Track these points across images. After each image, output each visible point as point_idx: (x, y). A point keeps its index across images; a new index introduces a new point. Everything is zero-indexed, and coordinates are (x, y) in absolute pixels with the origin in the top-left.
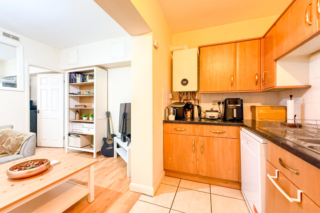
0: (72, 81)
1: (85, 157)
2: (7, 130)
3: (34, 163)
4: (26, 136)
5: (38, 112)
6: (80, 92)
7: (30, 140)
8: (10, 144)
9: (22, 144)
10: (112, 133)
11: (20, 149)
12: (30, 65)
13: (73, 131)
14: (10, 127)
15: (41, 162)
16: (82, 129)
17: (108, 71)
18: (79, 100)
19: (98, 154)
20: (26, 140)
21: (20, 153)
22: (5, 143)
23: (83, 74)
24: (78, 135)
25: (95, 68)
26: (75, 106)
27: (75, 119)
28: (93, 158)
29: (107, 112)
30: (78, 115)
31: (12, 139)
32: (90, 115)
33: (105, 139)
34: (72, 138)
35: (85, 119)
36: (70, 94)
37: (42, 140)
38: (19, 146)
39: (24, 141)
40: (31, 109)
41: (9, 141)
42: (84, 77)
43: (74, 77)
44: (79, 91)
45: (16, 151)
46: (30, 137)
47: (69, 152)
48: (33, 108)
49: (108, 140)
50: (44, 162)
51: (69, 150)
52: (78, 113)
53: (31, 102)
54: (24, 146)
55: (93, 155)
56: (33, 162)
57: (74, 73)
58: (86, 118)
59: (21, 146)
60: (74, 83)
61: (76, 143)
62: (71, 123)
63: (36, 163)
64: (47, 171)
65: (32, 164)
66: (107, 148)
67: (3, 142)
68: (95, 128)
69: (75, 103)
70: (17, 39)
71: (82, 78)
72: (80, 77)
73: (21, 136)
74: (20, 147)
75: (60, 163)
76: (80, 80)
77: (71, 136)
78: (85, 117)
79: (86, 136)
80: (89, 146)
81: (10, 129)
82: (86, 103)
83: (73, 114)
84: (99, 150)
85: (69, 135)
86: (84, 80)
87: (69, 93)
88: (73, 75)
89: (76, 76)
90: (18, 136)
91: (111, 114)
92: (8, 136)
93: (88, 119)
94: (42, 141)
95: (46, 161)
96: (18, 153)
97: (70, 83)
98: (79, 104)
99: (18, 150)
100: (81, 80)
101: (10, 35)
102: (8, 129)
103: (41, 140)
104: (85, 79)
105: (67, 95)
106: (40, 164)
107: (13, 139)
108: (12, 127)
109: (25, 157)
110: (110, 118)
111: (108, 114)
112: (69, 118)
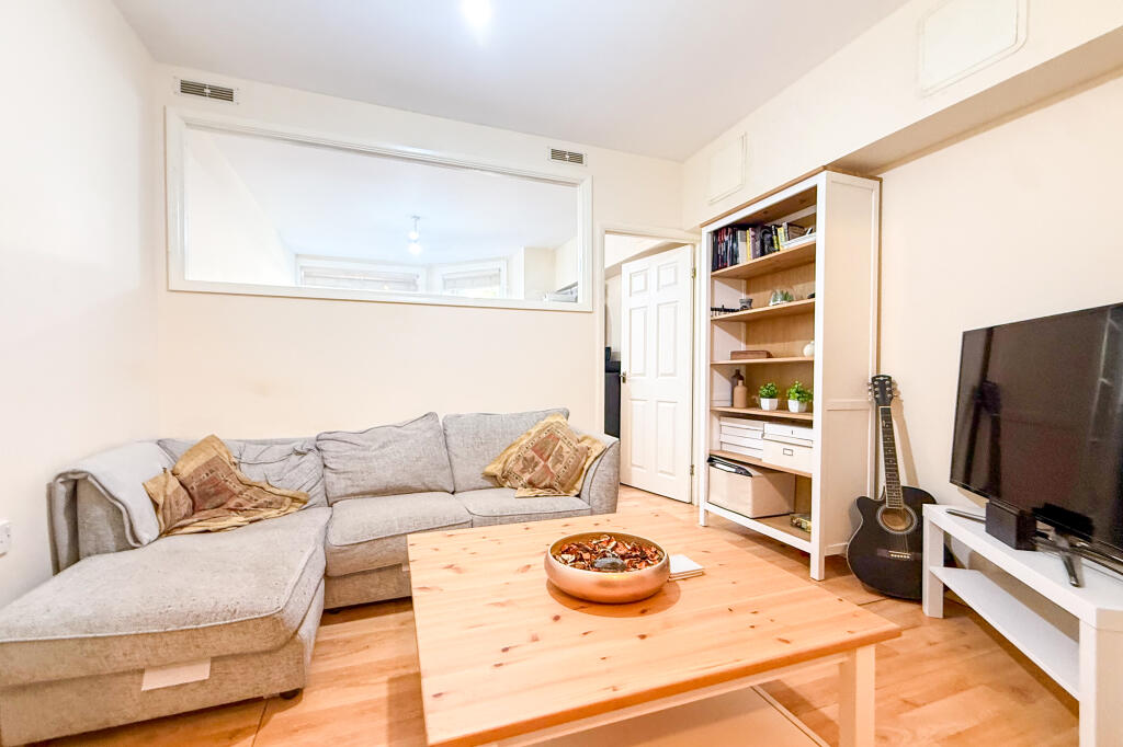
0: (722, 261)
1: (772, 562)
2: (557, 422)
3: (616, 546)
4: (596, 445)
5: (624, 381)
6: (750, 301)
7: (606, 459)
8: (560, 462)
9: (586, 467)
10: (904, 482)
11: (581, 480)
12: (606, 232)
13: (725, 448)
14: (562, 413)
15: (641, 552)
16: (760, 444)
17: (881, 180)
18: (743, 335)
19: (833, 564)
20: (596, 458)
21: (583, 494)
22: (551, 458)
23: (762, 225)
24: (742, 467)
25: (821, 181)
26: (733, 353)
27: (729, 404)
28: (808, 578)
29: (874, 379)
30: (740, 390)
31: (566, 449)
32: (793, 391)
33: (865, 506)
34: (721, 474)
35: (767, 405)
36: (716, 310)
37: (633, 465)
38: (580, 472)
39: (591, 459)
40: (606, 371)
41: (560, 454)
42: (768, 236)
43: (730, 245)
44: (744, 296)
45: (572, 486)
46: (605, 450)
47: (711, 524)
48: (613, 369)
49: (886, 512)
50: (649, 553)
51: (710, 516)
52: (740, 382)
53: (608, 350)
54: (591, 473)
55: (808, 565)
56: (613, 544)
57: (730, 230)
58: (775, 402)
59: (584, 472)
60: (729, 268)
61: (738, 498)
62: (715, 420)
63: (622, 550)
64: (661, 599)
65: (613, 549)
66: (882, 553)
67: (547, 454)
68: (817, 446)
69: (730, 346)
70: (577, 158)
71: (758, 244)
72: (750, 239)
73: (585, 444)
74: (583, 477)
75: (703, 574)
76: (750, 251)
77: (717, 465)
78: (771, 397)
79: (771, 475)
80: (788, 518)
81: (562, 420)
82: (773, 341)
83: (723, 385)
84: (839, 547)
85: (711, 460)
86: (766, 246)
87: (712, 309)
88: (726, 238)
89: (735, 239)
90: (579, 442)
91: (899, 388)
92: (558, 439)
93: (783, 407)
94: (634, 469)
95: (653, 549)
96: (577, 493)
97: (713, 271)
98: (743, 347)
99: (578, 485)
100: (754, 250)
101: (565, 153)
102: (558, 419)
103: (629, 465)
104: (772, 244)
105: (704, 316)
106: (636, 556)
107: (568, 450)
108: (567, 416)
109: (592, 513)
110: (892, 407)
111: (883, 389)
112: (711, 401)
